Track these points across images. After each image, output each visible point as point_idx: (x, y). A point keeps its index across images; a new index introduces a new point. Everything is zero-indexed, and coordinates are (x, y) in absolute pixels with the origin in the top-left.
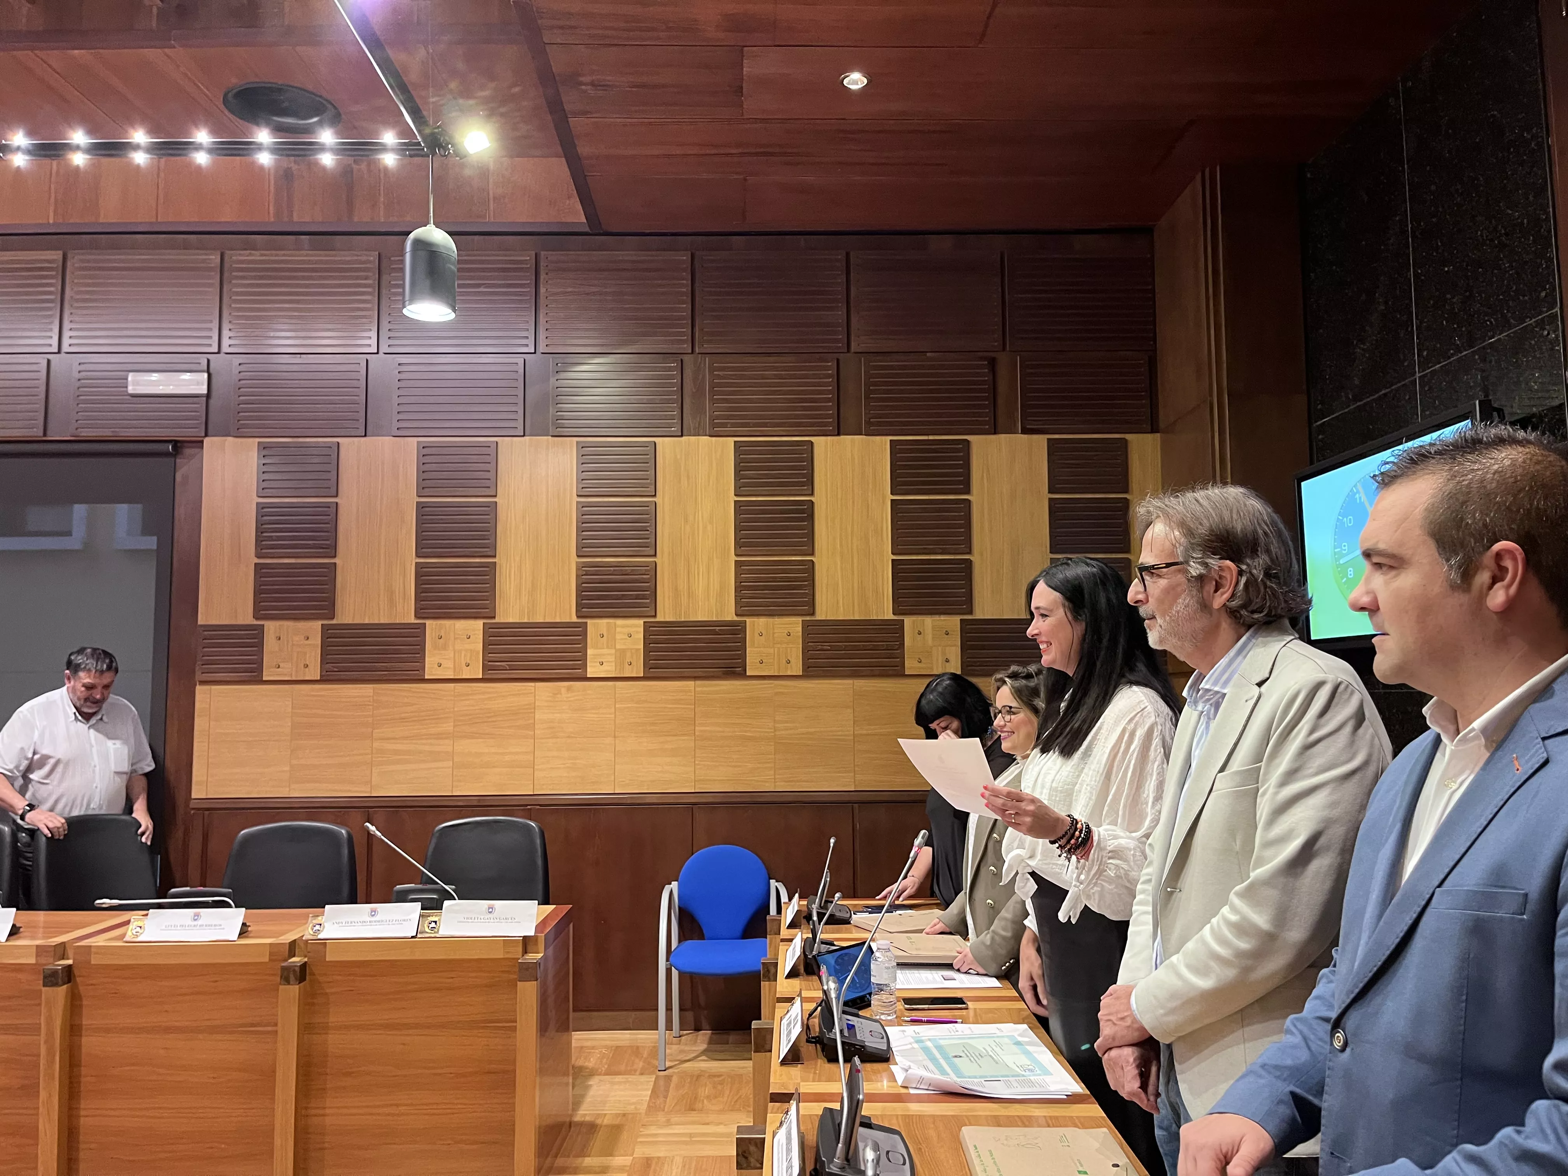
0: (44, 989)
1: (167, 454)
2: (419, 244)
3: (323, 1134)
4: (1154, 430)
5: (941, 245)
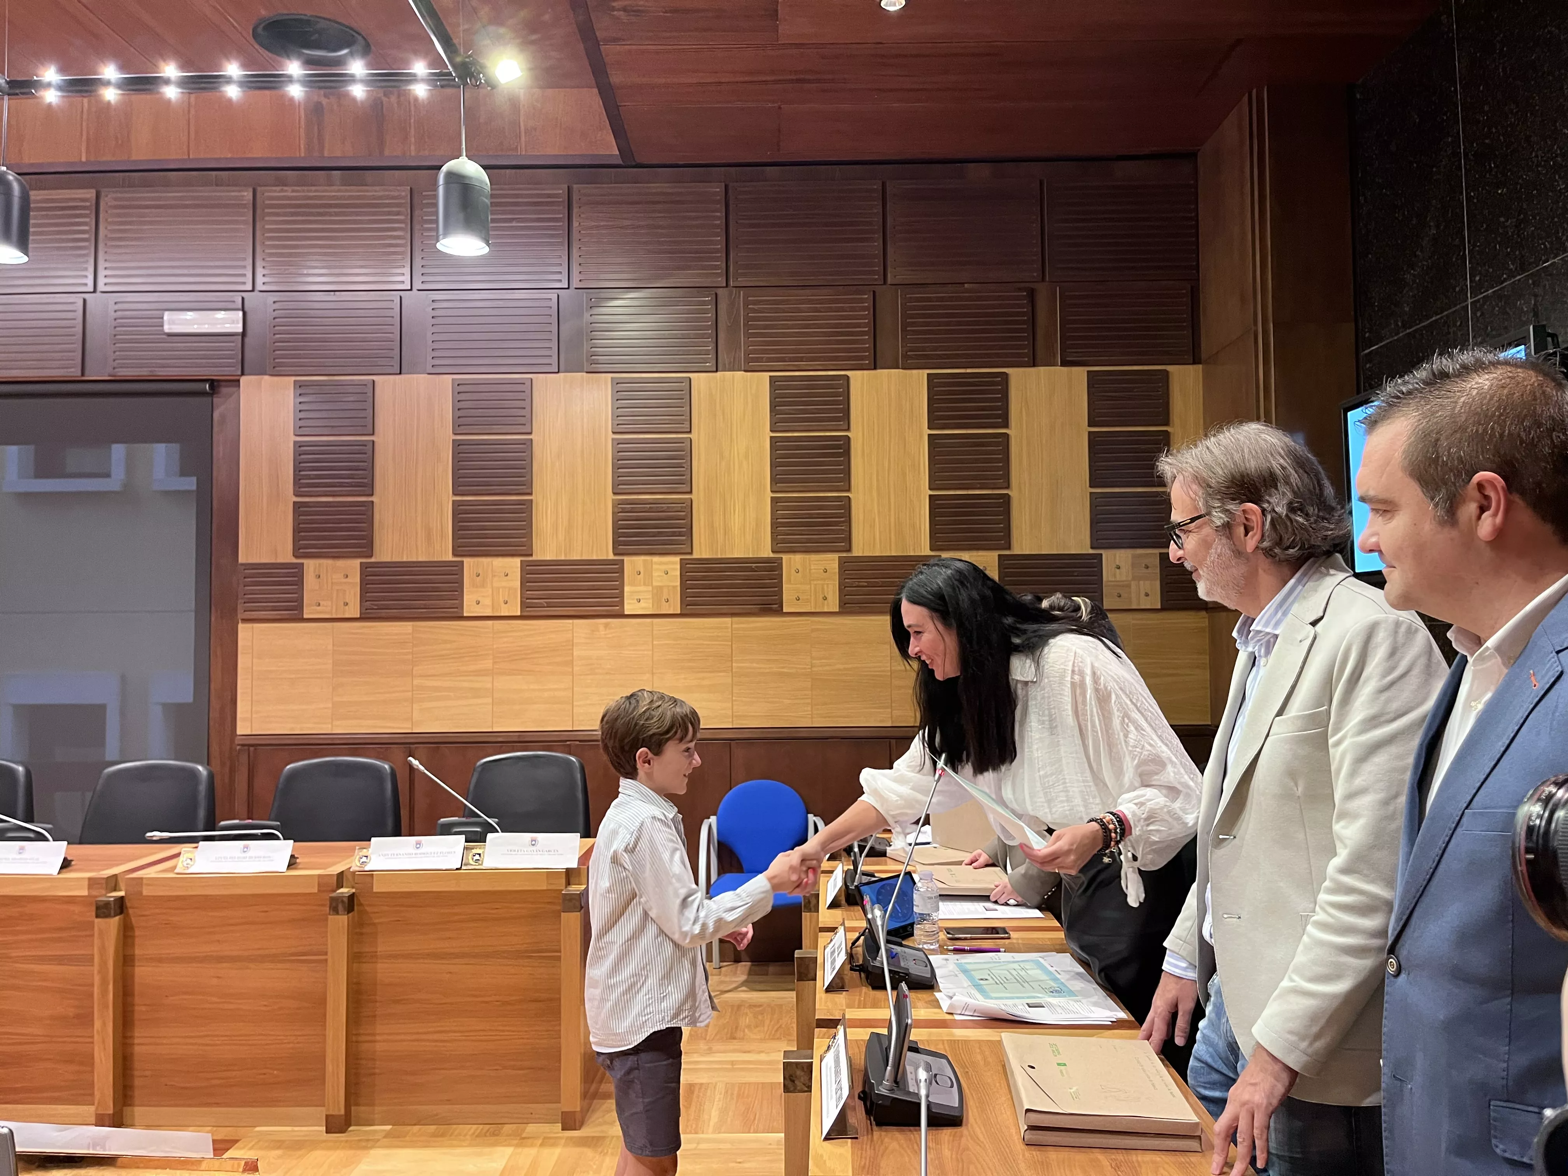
0: (97, 920)
1: (204, 394)
2: (453, 177)
3: (374, 1060)
4: (1196, 361)
5: (981, 174)
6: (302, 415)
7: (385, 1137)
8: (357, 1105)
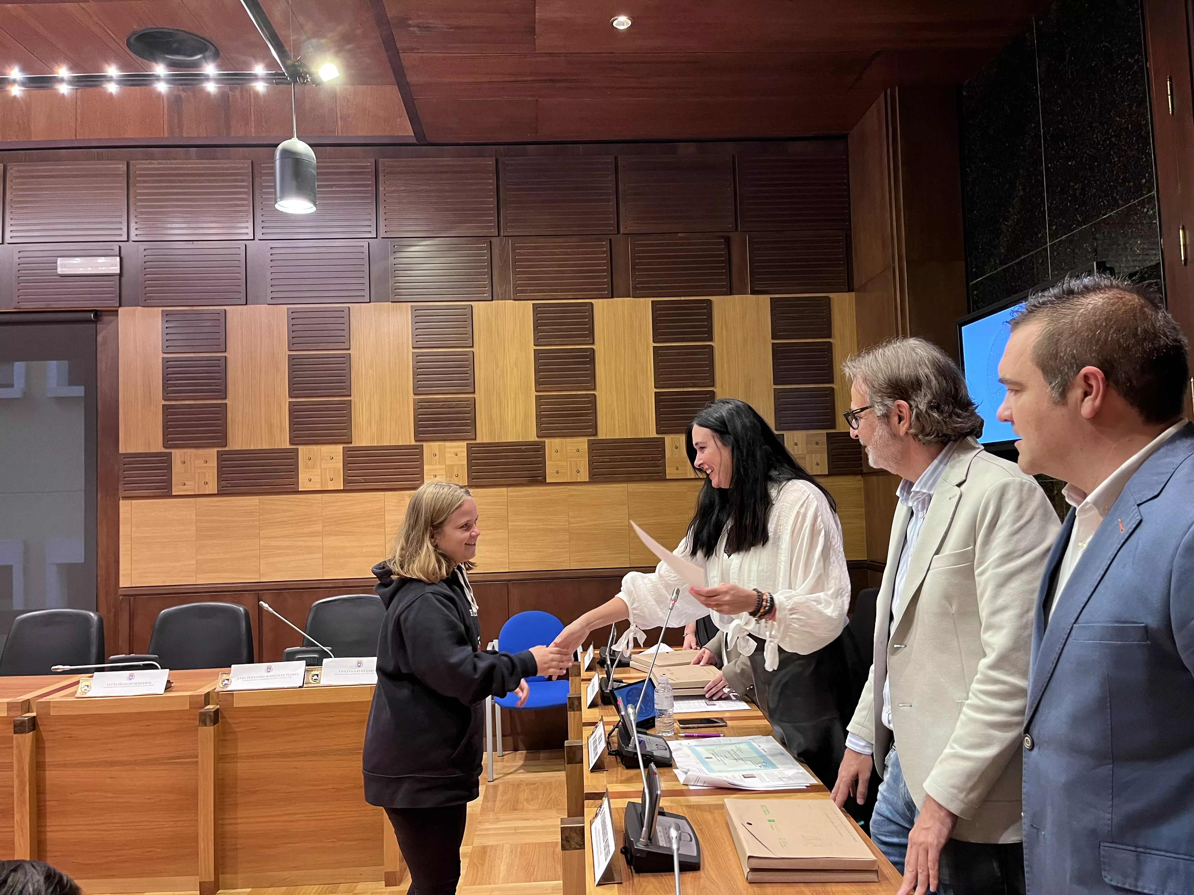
0: (15, 735)
1: (89, 321)
2: (287, 154)
3: (237, 838)
4: (850, 289)
5: (687, 151)
6: (169, 337)
8: (223, 873)
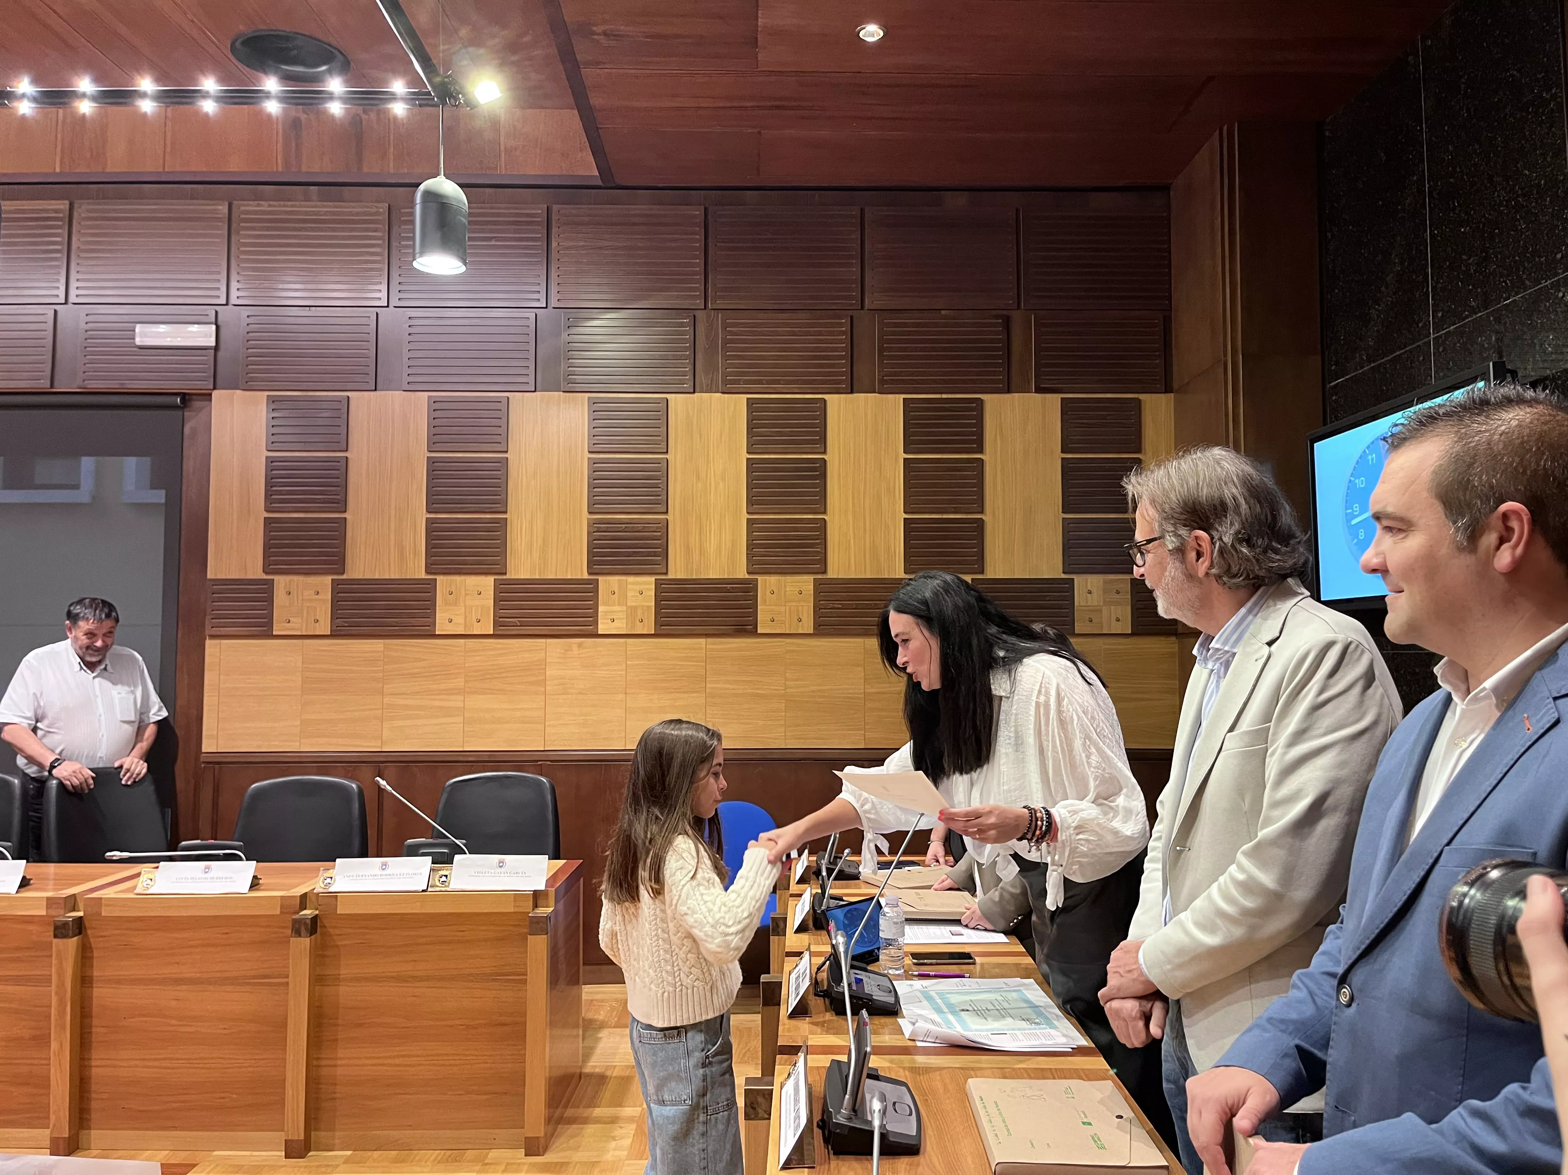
0: (55, 941)
1: (175, 407)
2: (430, 196)
3: (335, 1084)
4: (1168, 390)
5: (957, 202)
6: (275, 430)
7: (344, 1163)
8: (316, 1130)
